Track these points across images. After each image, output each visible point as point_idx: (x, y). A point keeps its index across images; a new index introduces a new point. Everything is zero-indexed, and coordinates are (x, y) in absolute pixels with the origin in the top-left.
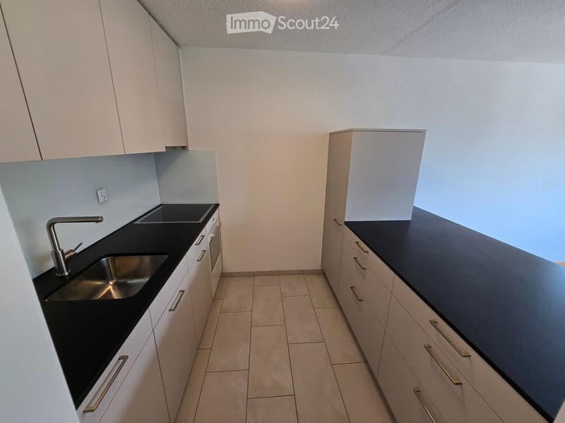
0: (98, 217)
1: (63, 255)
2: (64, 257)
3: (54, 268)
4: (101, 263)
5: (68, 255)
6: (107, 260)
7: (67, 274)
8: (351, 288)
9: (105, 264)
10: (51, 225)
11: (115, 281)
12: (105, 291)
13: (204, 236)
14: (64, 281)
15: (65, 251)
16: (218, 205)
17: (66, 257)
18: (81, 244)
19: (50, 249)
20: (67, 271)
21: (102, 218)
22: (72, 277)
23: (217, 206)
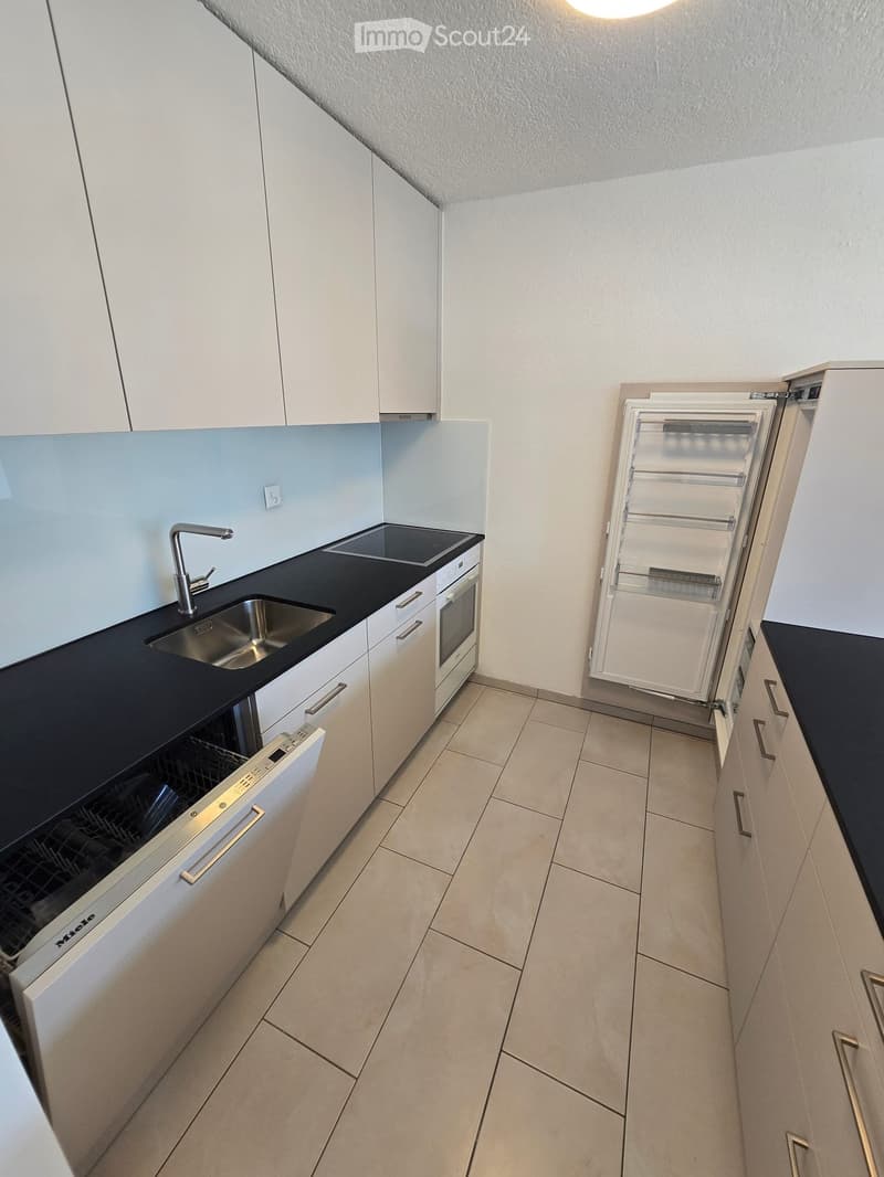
0: (225, 530)
1: (189, 583)
2: (189, 587)
3: (176, 603)
4: (243, 607)
5: (197, 585)
6: (253, 604)
7: (191, 612)
8: (736, 794)
9: (250, 610)
10: (175, 535)
11: (261, 640)
12: (245, 651)
13: (420, 593)
14: (187, 621)
15: (191, 579)
16: (483, 537)
17: (192, 586)
18: (212, 571)
19: (174, 571)
20: (193, 608)
21: (231, 531)
22: (198, 618)
23: (480, 538)
